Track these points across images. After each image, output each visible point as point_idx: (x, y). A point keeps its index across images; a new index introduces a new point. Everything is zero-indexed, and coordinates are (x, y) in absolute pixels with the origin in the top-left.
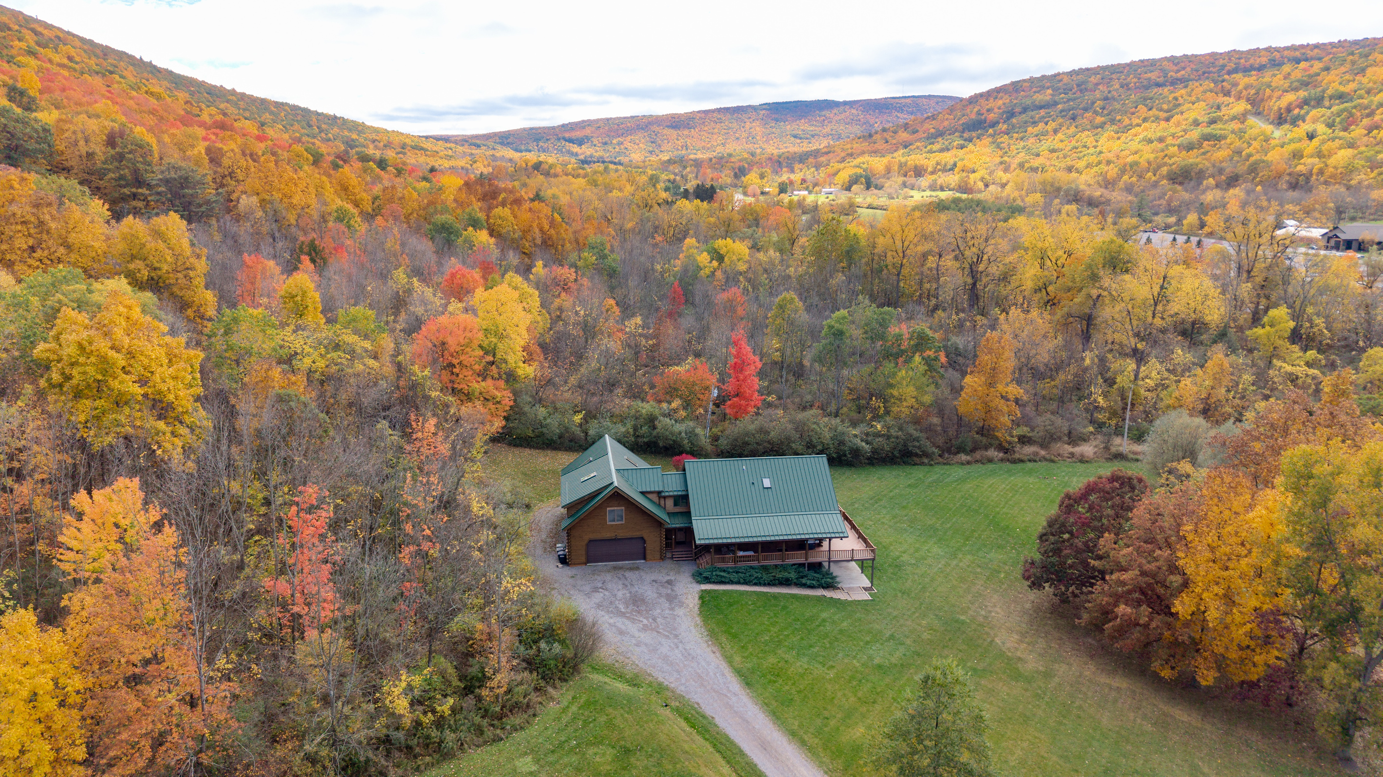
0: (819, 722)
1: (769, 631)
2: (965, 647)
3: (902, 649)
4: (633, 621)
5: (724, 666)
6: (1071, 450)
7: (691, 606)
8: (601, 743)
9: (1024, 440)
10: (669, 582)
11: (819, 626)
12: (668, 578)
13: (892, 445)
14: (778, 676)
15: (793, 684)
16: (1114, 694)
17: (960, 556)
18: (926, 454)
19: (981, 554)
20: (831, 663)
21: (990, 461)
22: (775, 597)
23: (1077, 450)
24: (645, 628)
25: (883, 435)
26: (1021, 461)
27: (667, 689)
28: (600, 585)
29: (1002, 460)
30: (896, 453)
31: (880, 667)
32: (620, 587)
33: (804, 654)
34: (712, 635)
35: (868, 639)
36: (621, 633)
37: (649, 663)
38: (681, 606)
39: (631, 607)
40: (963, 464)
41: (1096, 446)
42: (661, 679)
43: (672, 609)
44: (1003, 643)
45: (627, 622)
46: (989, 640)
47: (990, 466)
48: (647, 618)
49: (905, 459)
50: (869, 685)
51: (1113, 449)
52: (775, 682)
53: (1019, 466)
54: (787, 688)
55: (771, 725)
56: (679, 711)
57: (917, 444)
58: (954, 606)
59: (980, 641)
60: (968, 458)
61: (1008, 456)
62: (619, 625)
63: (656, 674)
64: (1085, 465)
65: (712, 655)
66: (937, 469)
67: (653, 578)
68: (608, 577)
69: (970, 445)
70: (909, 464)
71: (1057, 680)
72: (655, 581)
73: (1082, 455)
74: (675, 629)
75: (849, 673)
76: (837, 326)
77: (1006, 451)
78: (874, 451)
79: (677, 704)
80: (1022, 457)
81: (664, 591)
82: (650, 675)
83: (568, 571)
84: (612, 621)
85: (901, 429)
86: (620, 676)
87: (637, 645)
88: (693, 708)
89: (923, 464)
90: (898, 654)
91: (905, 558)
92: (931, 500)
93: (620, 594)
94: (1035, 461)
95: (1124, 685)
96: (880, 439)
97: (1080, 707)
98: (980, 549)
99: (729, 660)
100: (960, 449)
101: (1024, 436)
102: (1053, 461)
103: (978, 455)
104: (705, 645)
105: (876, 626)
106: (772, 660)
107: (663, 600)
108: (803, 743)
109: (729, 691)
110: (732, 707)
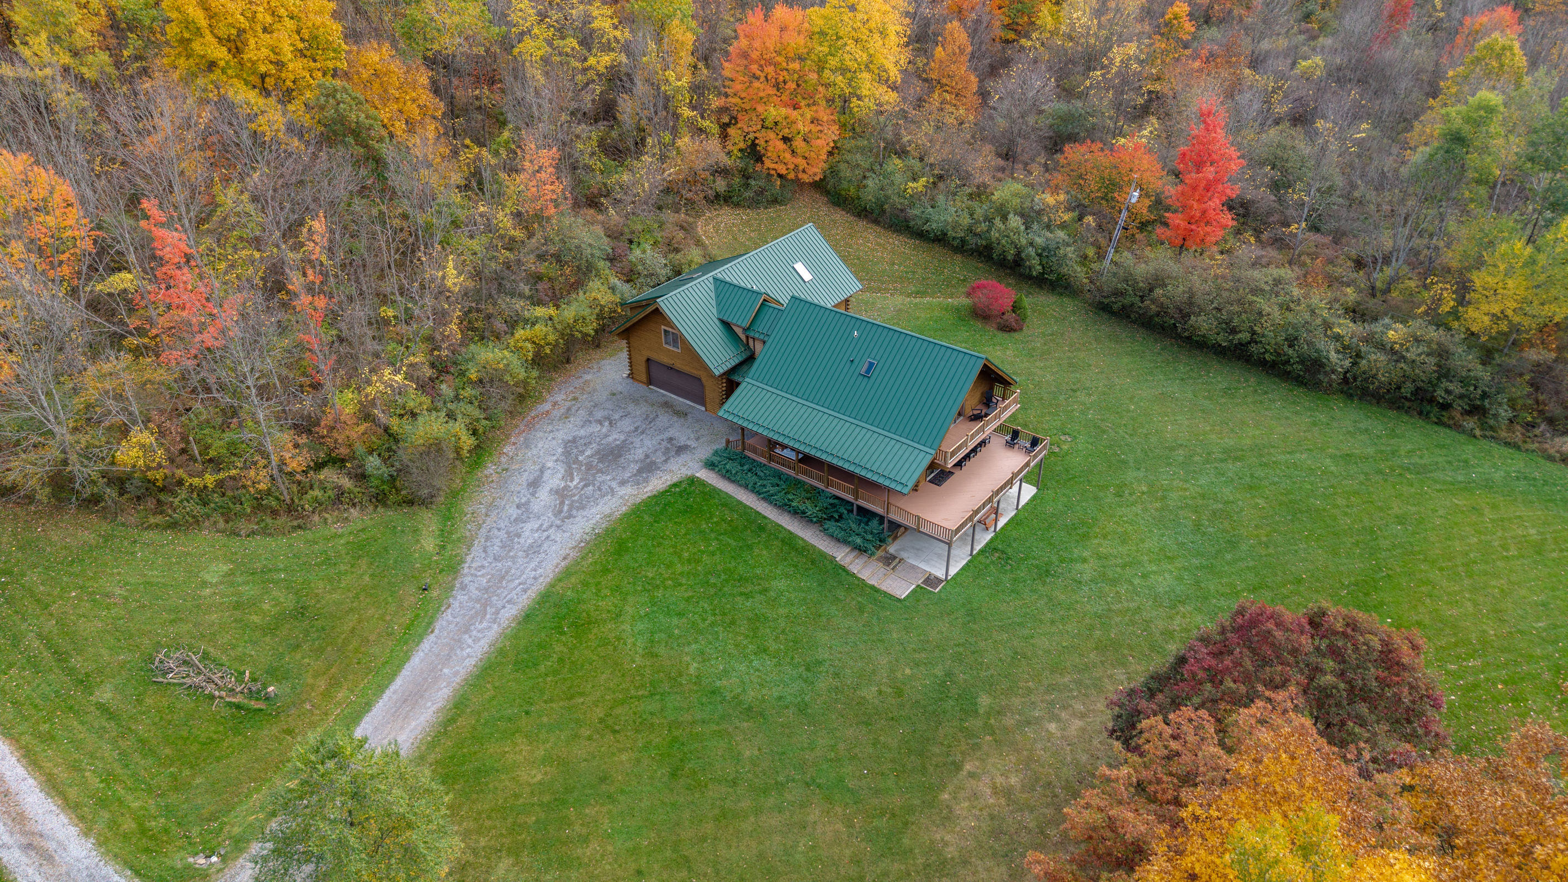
1: (670, 566)
2: (895, 743)
4: (568, 475)
5: (545, 581)
7: (647, 489)
8: (298, 591)
10: (682, 449)
11: (742, 594)
12: (689, 443)
14: (578, 627)
20: (662, 650)
22: (762, 528)
24: (560, 491)
27: (457, 572)
31: (715, 692)
32: (629, 429)
33: (651, 620)
34: (604, 536)
36: (534, 483)
37: (494, 532)
38: (636, 484)
39: (595, 458)
42: (469, 558)
43: (623, 483)
45: (560, 475)
48: (583, 479)
49: (1428, 408)
50: (655, 707)
52: (561, 632)
56: (425, 603)
62: (548, 473)
63: (476, 549)
65: (557, 561)
67: (676, 435)
68: (641, 410)
70: (1428, 419)
72: (670, 439)
74: (582, 508)
75: (661, 676)
78: (1357, 374)
79: (435, 595)
81: (658, 457)
82: (470, 546)
84: (550, 464)
86: (448, 532)
87: (519, 506)
88: (438, 609)
90: (774, 692)
93: (613, 437)
99: (565, 575)
104: (573, 544)
106: (608, 604)
107: (635, 467)
109: (497, 613)
110: (467, 631)
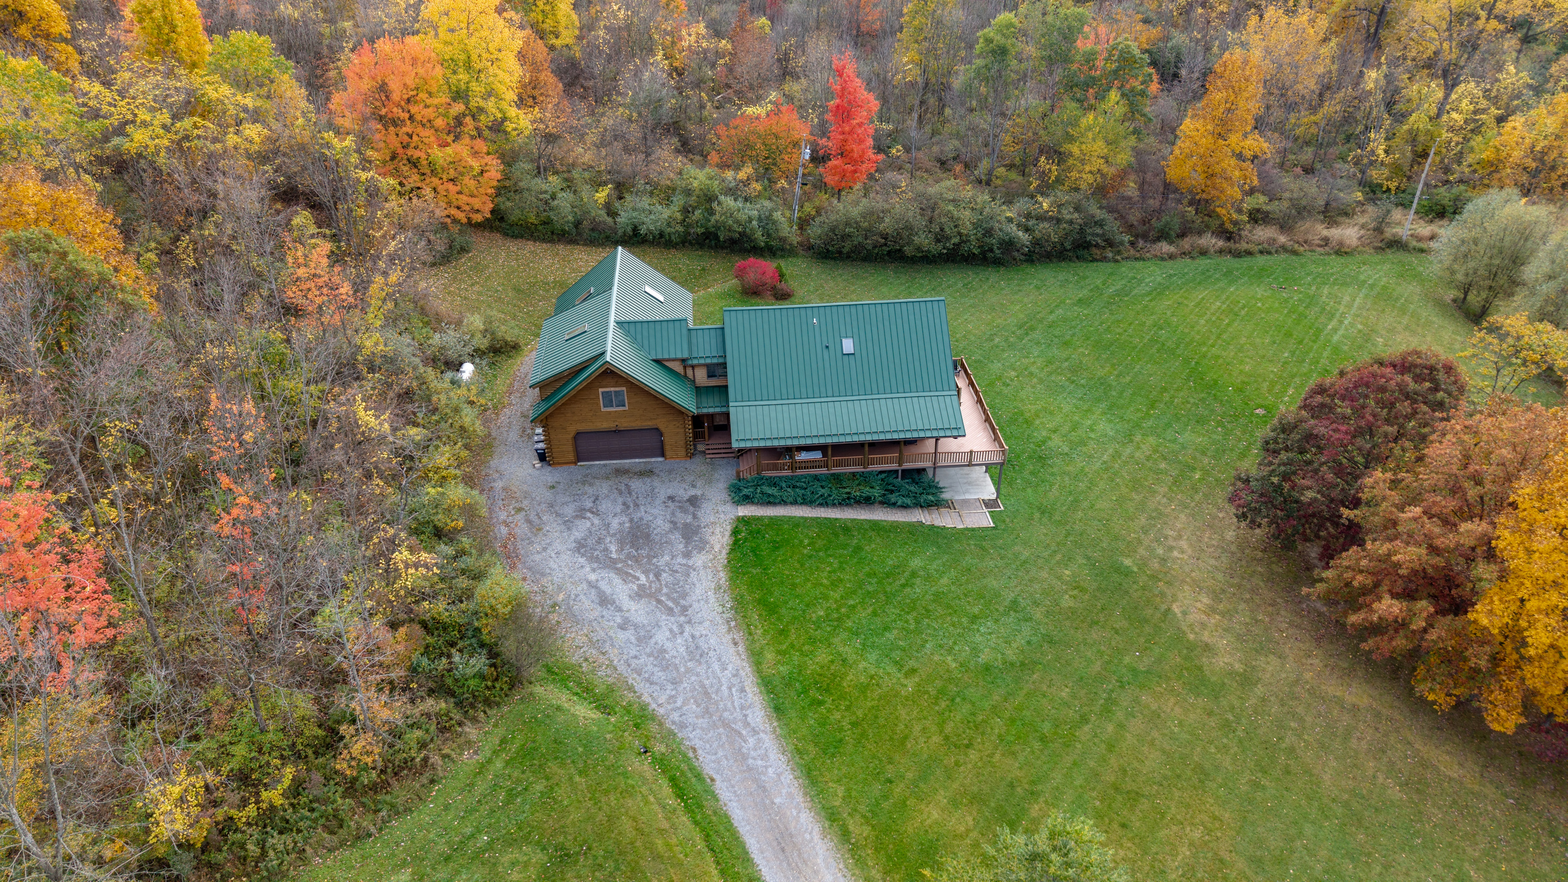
0: (876, 789)
1: (826, 598)
2: (1125, 624)
3: (1026, 629)
4: (626, 577)
5: (747, 673)
6: (1325, 233)
7: (717, 549)
8: (526, 839)
9: (1257, 217)
10: (693, 501)
11: (903, 586)
12: (692, 492)
13: (1062, 233)
14: (827, 690)
15: (848, 708)
16: (1346, 719)
17: (1138, 438)
18: (1110, 243)
19: (1169, 434)
20: (912, 663)
21: (1203, 253)
22: (846, 528)
23: (1335, 233)
24: (641, 594)
25: (1051, 218)
26: (1249, 253)
27: (653, 717)
28: (589, 504)
29: (1221, 251)
30: (1068, 245)
31: (987, 668)
32: (619, 508)
33: (873, 647)
34: (739, 606)
35: (976, 610)
36: (604, 600)
37: (634, 663)
38: (701, 549)
39: (627, 549)
40: (1163, 259)
41: (1363, 227)
42: (646, 698)
43: (687, 555)
44: (1185, 613)
45: (617, 580)
46: (1164, 607)
47: (1203, 262)
48: (646, 572)
49: (1080, 253)
50: (966, 708)
51: (1389, 232)
52: (820, 703)
53: (1246, 262)
54: (837, 716)
55: (799, 798)
56: (662, 764)
57: (1099, 231)
58: (1116, 538)
59: (1149, 612)
60: (1172, 249)
61: (1231, 244)
62: (603, 586)
63: (640, 686)
64: (1342, 260)
65: (732, 650)
66: (1126, 268)
67: (670, 492)
68: (603, 488)
69: (1176, 226)
70: (1084, 259)
71: (1259, 690)
72: (671, 498)
73: (1341, 244)
74: (684, 595)
75: (939, 683)
76: (998, 39)
77: (1229, 236)
78: (1036, 243)
79: (663, 749)
80: (1250, 247)
81: (682, 518)
82: (631, 689)
83: (549, 475)
84: (593, 577)
85: (1077, 209)
86: (586, 691)
87: (622, 627)
88: (686, 759)
89: (1104, 259)
90: (1020, 641)
91: (1056, 442)
92: (1108, 330)
93: (615, 523)
94: (1269, 253)
95: (1364, 701)
96: (1046, 225)
97: (1292, 750)
98: (1169, 425)
99: (756, 657)
100: (1163, 235)
101: (1258, 210)
102: (1295, 253)
103: (1186, 243)
104: (724, 628)
105: (993, 583)
106: (822, 656)
107: (676, 537)
108: (845, 835)
109: (747, 724)
110: (745, 757)
